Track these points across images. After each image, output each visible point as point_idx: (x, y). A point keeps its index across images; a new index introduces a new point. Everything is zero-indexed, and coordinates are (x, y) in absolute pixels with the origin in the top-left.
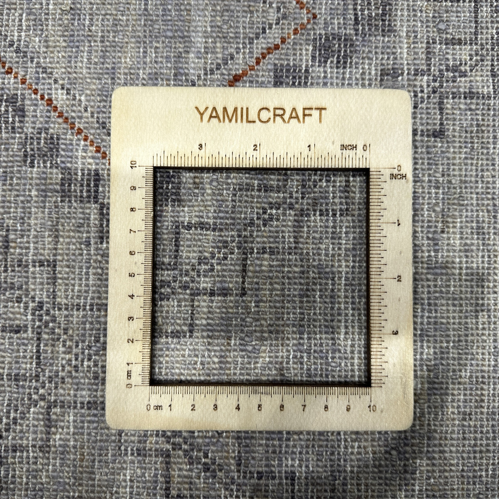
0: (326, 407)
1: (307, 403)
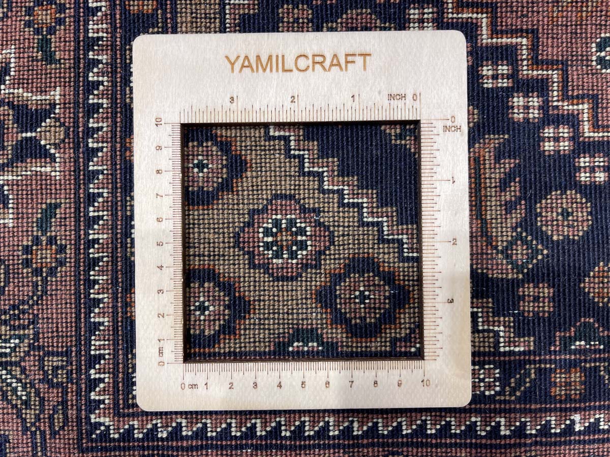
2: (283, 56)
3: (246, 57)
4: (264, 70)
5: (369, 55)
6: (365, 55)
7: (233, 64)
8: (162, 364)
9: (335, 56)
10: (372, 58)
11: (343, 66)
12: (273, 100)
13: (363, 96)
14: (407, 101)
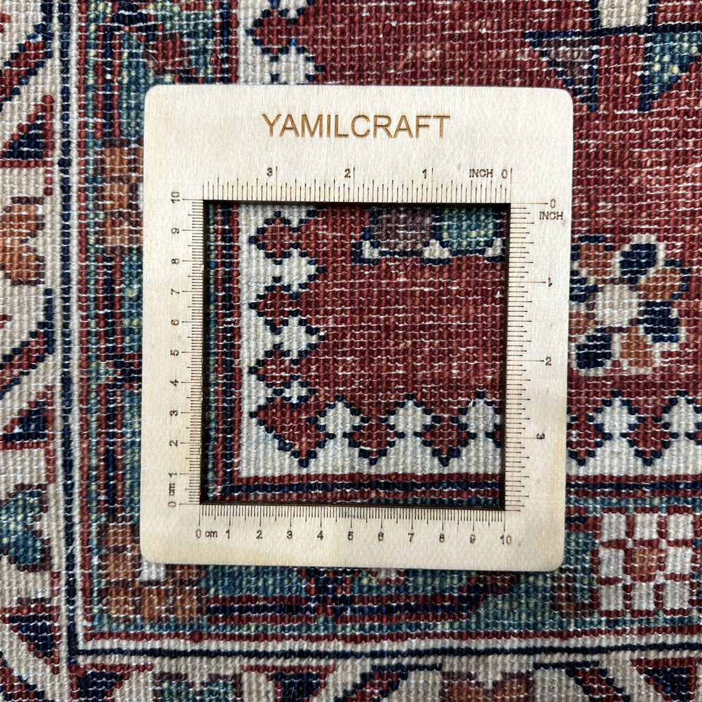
0: (442, 537)
1: (415, 531)
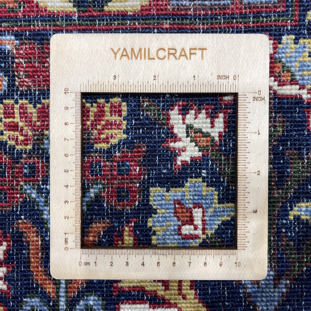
2: (149, 49)
3: (125, 49)
4: (136, 58)
5: (206, 49)
6: (202, 49)
7: (115, 54)
8: (66, 249)
9: (183, 49)
10: (207, 51)
11: (188, 57)
12: (142, 78)
13: (201, 76)
14: (230, 81)
